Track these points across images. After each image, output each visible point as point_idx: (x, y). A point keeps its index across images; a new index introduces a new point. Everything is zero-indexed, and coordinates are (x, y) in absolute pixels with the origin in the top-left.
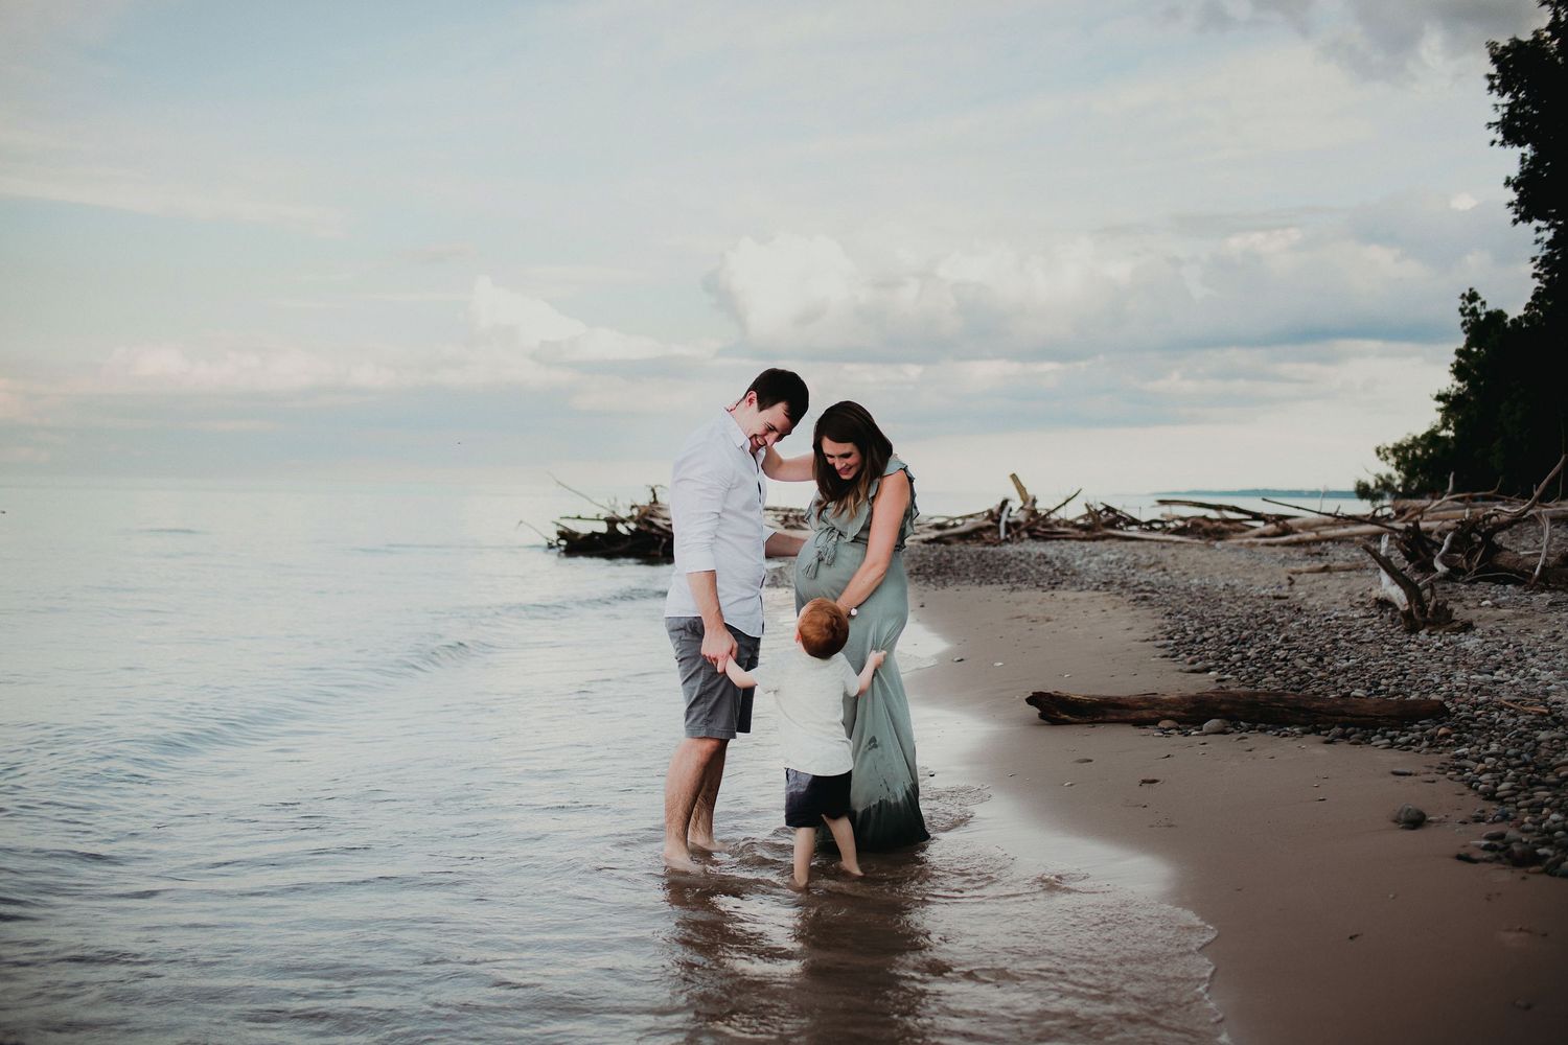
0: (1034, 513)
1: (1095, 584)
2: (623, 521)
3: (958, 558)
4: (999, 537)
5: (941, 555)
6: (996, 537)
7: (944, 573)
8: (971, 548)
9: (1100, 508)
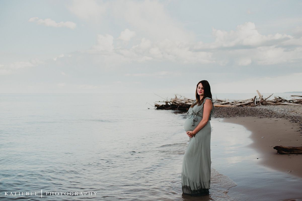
0: (262, 99)
1: (280, 116)
2: (169, 102)
3: (246, 110)
4: (255, 105)
5: (242, 109)
6: (254, 105)
7: (244, 114)
8: (249, 107)
9: (278, 98)
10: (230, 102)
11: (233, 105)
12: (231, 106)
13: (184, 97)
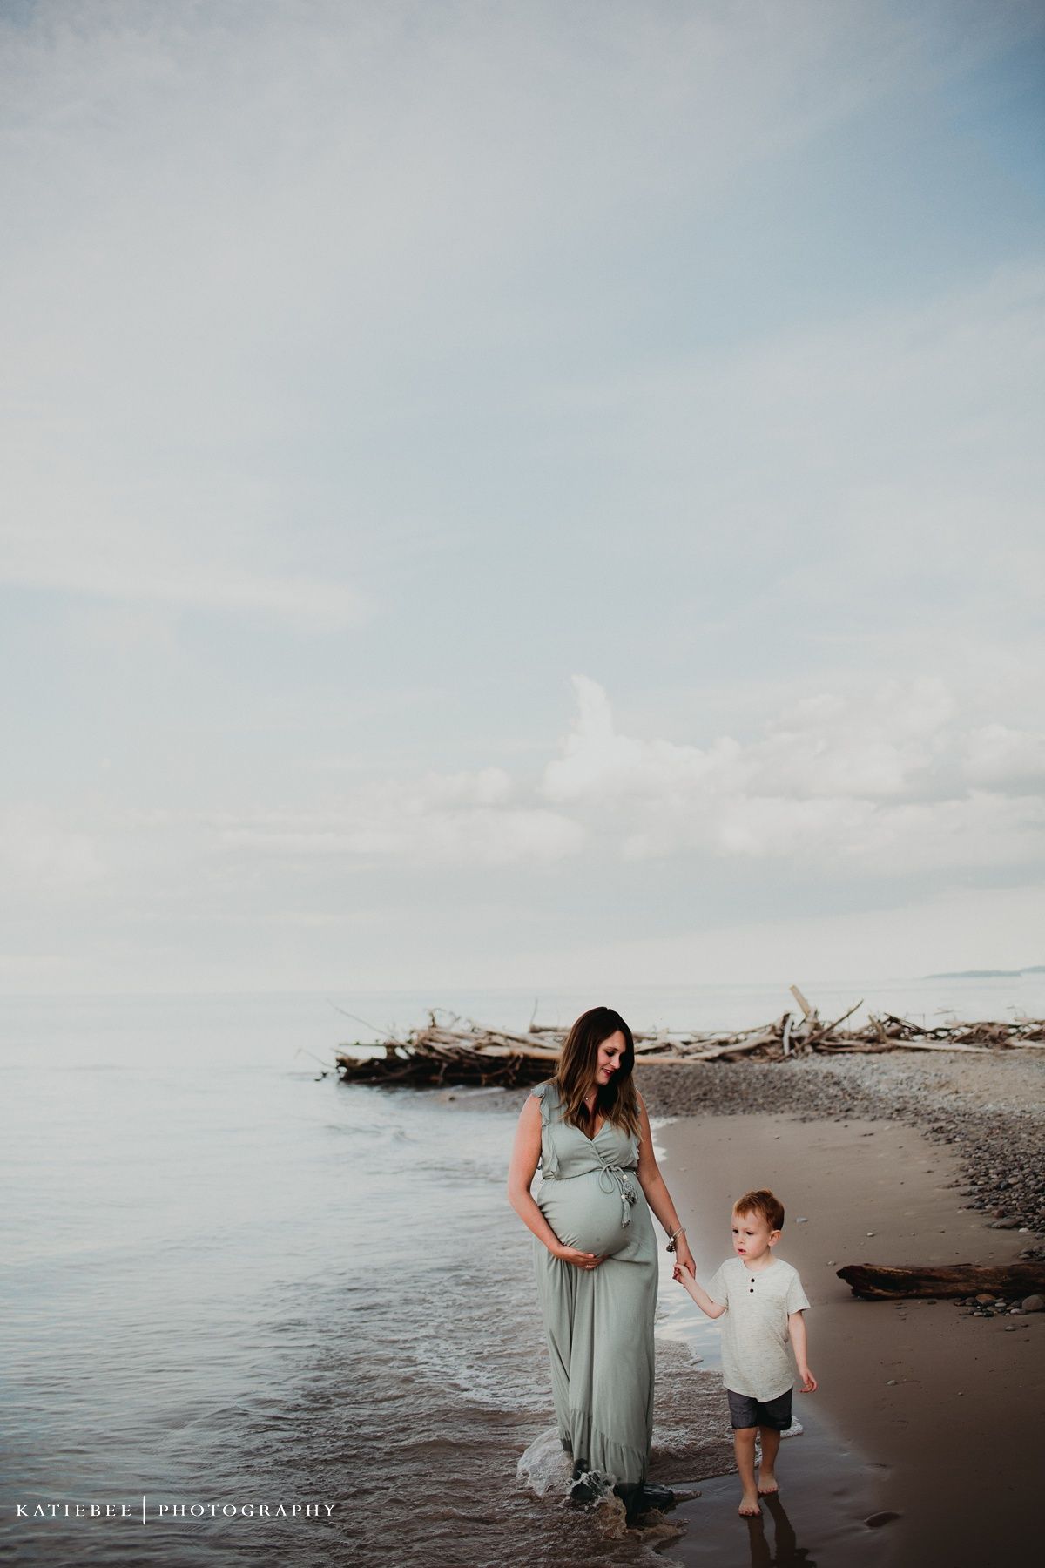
0: (817, 1026)
1: (888, 1112)
2: (402, 1047)
3: (745, 1079)
4: (783, 1054)
5: (726, 1076)
6: (780, 1052)
7: (732, 1099)
8: (757, 1067)
9: (884, 1018)
10: (676, 1040)
11: (688, 1053)
12: (679, 1060)
13: (469, 1021)
